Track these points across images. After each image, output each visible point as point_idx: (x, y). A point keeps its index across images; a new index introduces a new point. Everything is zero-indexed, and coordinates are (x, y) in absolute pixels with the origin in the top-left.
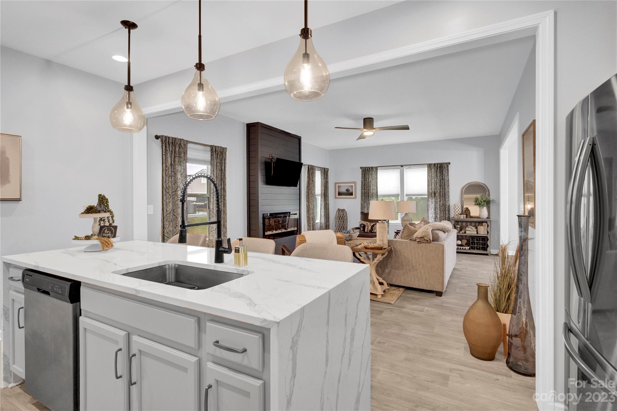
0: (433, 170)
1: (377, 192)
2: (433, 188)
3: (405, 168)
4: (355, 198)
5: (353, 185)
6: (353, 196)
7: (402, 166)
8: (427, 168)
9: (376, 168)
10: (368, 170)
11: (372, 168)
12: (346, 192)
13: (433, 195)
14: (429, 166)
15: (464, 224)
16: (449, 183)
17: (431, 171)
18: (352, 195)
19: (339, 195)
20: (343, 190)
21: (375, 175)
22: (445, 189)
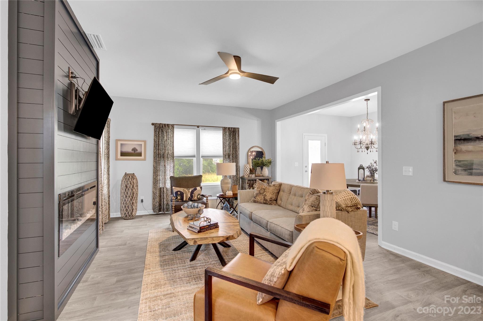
0: (227, 133)
1: (173, 153)
2: (227, 150)
3: (200, 129)
4: (145, 159)
5: (143, 143)
6: (143, 157)
7: (198, 127)
8: (222, 131)
9: (173, 126)
10: (163, 126)
11: (168, 125)
12: (133, 152)
13: (227, 157)
14: (224, 129)
15: (252, 182)
16: (239, 146)
17: (226, 134)
18: (141, 156)
19: (121, 155)
20: (129, 149)
21: (171, 134)
22: (237, 151)
